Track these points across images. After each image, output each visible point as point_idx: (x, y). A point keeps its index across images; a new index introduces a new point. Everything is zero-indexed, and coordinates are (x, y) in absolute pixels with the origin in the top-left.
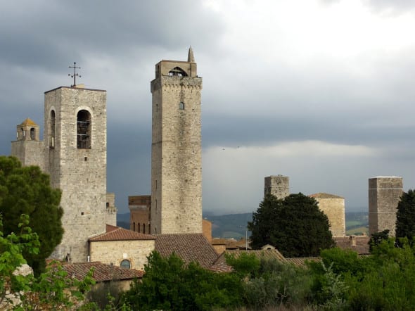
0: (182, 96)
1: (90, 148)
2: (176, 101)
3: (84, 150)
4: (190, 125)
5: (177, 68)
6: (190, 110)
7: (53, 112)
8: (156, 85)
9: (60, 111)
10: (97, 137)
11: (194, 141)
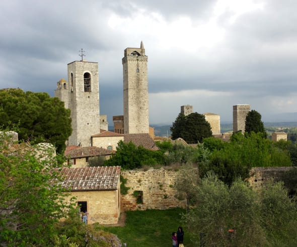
0: (138, 65)
1: (91, 92)
2: (135, 69)
3: (88, 93)
4: (142, 80)
5: (135, 52)
6: (142, 73)
7: (72, 74)
8: (125, 61)
9: (75, 73)
11: (144, 88)
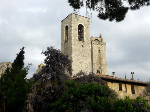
0: (99, 48)
2: (97, 50)
3: (82, 42)
10: (87, 37)
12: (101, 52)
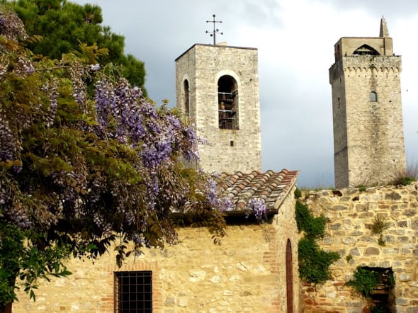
0: (373, 83)
1: (238, 129)
2: (366, 91)
3: (230, 131)
4: (386, 123)
5: (365, 46)
6: (386, 102)
7: (186, 82)
8: (336, 73)
9: (195, 78)
10: (247, 113)
11: (394, 145)
12: (380, 100)
